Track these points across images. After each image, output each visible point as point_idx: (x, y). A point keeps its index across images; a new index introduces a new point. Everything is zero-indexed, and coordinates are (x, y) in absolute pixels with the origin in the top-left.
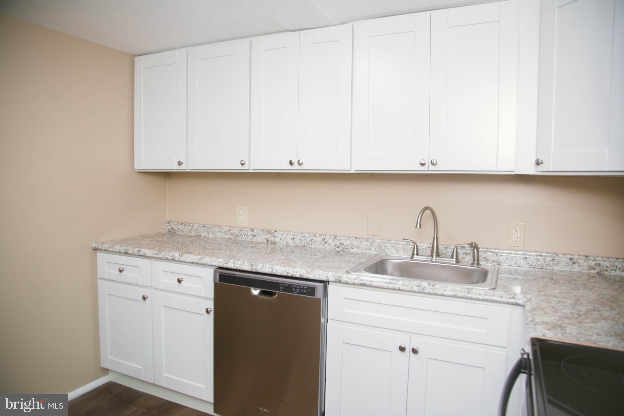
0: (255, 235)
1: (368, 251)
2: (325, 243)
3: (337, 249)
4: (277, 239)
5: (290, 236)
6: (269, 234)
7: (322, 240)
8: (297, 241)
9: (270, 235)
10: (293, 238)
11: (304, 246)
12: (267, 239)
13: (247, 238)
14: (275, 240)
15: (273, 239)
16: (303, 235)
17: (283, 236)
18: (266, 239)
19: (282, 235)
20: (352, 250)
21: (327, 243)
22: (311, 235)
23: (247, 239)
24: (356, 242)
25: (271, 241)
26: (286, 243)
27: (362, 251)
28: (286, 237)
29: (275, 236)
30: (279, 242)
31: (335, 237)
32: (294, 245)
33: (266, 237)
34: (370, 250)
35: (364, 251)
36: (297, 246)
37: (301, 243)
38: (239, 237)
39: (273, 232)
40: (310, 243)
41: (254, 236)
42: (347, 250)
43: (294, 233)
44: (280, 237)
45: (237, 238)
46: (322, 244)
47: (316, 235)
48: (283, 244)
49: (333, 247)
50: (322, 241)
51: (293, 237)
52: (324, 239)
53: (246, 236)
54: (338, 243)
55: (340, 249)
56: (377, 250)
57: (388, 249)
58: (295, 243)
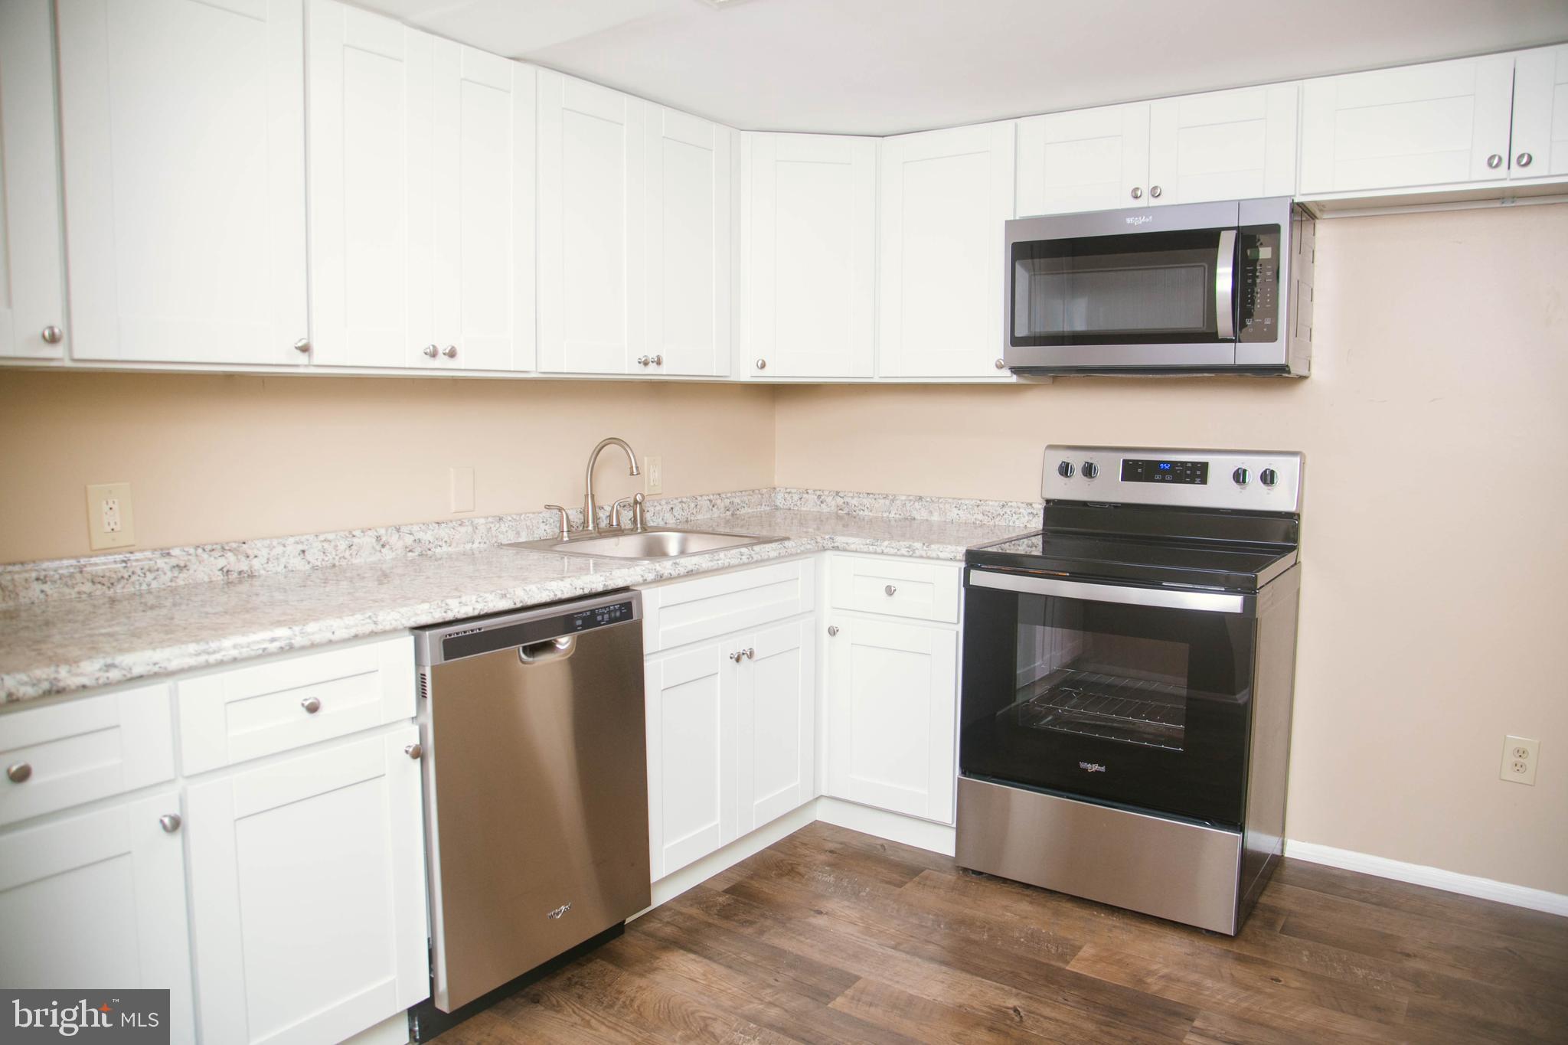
0: (185, 566)
1: (468, 546)
2: (383, 546)
3: (410, 554)
4: (256, 563)
5: (293, 549)
6: (229, 554)
7: (374, 540)
8: (314, 556)
9: (235, 555)
10: (303, 551)
11: (334, 565)
12: (225, 570)
13: (155, 578)
14: (251, 567)
15: (244, 566)
16: (322, 538)
17: (274, 552)
18: (221, 569)
19: (271, 548)
20: (438, 550)
21: (388, 546)
22: (342, 534)
23: (154, 585)
24: (444, 532)
25: (240, 573)
26: (285, 567)
27: (457, 549)
28: (284, 552)
29: (252, 557)
30: (264, 569)
31: (398, 530)
32: (308, 567)
33: (221, 562)
34: (473, 543)
35: (461, 548)
36: (315, 568)
37: (323, 560)
38: (123, 582)
39: (234, 545)
40: (347, 554)
41: (181, 568)
42: (429, 553)
43: (297, 538)
44: (266, 556)
45: (119, 588)
46: (376, 551)
47: (354, 533)
48: (277, 573)
49: (399, 552)
50: (375, 544)
51: (301, 547)
52: (378, 538)
53: (150, 576)
54: (409, 540)
55: (416, 554)
56: (485, 540)
57: (502, 533)
58: (309, 563)
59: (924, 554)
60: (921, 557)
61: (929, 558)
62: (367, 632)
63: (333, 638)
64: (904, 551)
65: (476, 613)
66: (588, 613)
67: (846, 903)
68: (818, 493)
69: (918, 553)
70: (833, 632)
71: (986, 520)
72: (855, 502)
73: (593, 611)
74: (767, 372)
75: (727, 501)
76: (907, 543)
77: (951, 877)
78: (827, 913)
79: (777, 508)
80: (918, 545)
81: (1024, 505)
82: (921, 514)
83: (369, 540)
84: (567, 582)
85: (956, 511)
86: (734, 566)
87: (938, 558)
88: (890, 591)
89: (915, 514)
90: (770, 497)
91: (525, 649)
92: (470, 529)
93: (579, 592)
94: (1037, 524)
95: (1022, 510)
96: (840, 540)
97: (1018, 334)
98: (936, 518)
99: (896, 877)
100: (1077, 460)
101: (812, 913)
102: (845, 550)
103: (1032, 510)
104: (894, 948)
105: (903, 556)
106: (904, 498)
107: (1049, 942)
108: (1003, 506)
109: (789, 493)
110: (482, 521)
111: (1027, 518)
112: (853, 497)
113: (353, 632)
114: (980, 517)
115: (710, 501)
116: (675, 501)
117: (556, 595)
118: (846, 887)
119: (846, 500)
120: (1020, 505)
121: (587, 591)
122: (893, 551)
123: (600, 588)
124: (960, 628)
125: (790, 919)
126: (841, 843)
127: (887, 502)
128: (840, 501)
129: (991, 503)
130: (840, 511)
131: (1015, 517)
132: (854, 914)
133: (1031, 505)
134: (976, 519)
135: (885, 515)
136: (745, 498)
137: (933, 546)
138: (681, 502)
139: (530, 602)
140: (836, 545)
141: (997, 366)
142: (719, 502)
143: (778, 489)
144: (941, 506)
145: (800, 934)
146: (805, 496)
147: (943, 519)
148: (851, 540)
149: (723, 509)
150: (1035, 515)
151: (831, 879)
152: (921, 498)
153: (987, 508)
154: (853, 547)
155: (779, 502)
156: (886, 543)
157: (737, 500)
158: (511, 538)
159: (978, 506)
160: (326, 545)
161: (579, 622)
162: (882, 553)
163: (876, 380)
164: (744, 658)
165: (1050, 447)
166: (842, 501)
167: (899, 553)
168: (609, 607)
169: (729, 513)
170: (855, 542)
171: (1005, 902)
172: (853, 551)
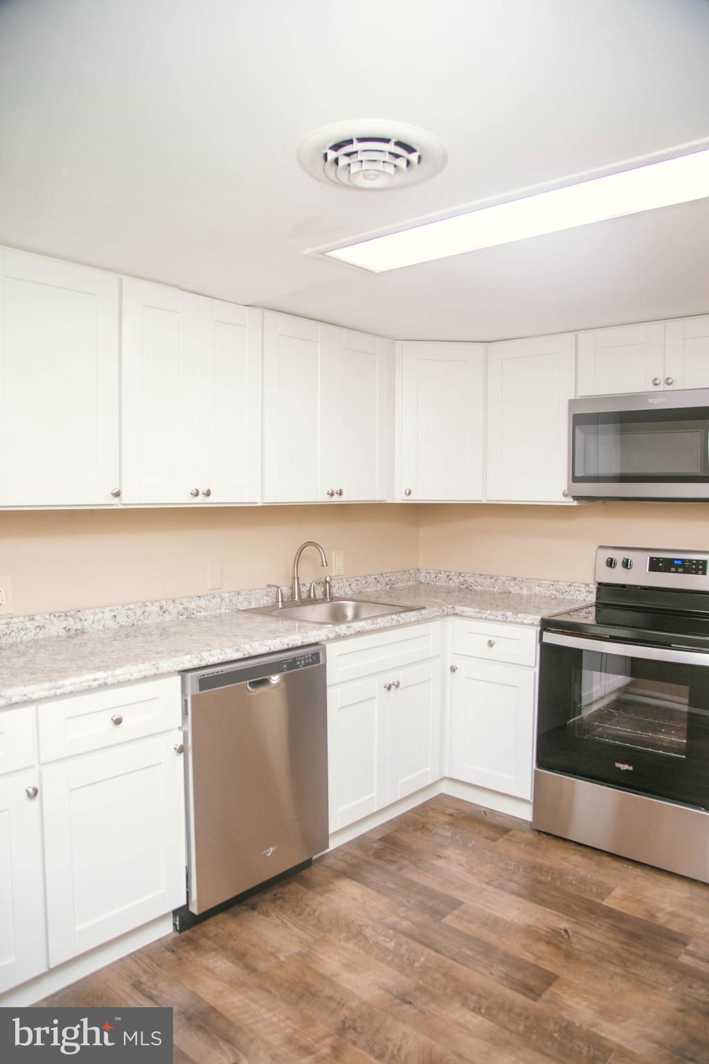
0: (43, 627)
1: (218, 611)
2: (164, 612)
3: (181, 617)
4: (85, 624)
5: (108, 615)
6: (70, 619)
7: (159, 609)
8: (122, 619)
9: (74, 619)
10: (115, 616)
11: (134, 625)
12: (67, 628)
13: (25, 634)
14: (82, 627)
15: (78, 626)
16: (126, 607)
17: (97, 617)
18: (65, 628)
19: (95, 614)
20: (199, 613)
21: (167, 613)
22: (139, 604)
23: (25, 638)
24: (202, 602)
25: (76, 630)
26: (104, 626)
27: (211, 614)
28: (103, 617)
29: (83, 620)
30: (91, 628)
31: (174, 602)
32: (117, 626)
33: (65, 624)
34: (221, 609)
35: (213, 613)
36: (122, 627)
37: (127, 621)
38: (6, 636)
39: (73, 613)
40: (142, 618)
41: (41, 628)
42: (193, 616)
43: (111, 608)
44: (92, 620)
45: (4, 640)
46: (159, 615)
47: (146, 604)
48: (98, 630)
49: (174, 616)
50: (159, 612)
51: (113, 614)
52: (161, 607)
53: (22, 633)
54: (180, 608)
55: (185, 617)
56: (229, 607)
57: (240, 602)
58: (118, 623)
59: (513, 620)
60: (511, 622)
61: (516, 623)
62: (152, 674)
63: (131, 678)
64: (500, 618)
65: (220, 661)
66: (291, 660)
67: (458, 851)
68: (447, 573)
69: (509, 619)
70: (453, 669)
71: (558, 595)
72: (471, 580)
73: (294, 659)
74: (411, 497)
75: (387, 579)
76: (502, 613)
77: (529, 836)
78: (445, 858)
79: (420, 583)
80: (509, 614)
81: (583, 585)
82: (515, 590)
83: (154, 609)
84: (278, 639)
85: (538, 588)
86: (387, 628)
87: (522, 623)
88: (491, 644)
89: (511, 589)
90: (416, 575)
91: (250, 683)
92: (219, 600)
93: (285, 647)
94: (592, 598)
95: (582, 589)
96: (459, 609)
97: (578, 474)
98: (524, 592)
99: (493, 834)
100: (619, 556)
101: (434, 857)
102: (462, 616)
103: (588, 589)
104: (488, 883)
105: (500, 621)
106: (504, 578)
107: (592, 884)
108: (570, 585)
109: (428, 573)
110: (227, 595)
111: (585, 594)
112: (470, 577)
113: (143, 674)
114: (554, 592)
115: (376, 579)
116: (352, 580)
117: (270, 649)
118: (458, 841)
119: (467, 578)
120: (580, 585)
121: (290, 646)
122: (493, 618)
123: (299, 644)
124: (537, 670)
125: (420, 860)
126: (458, 809)
127: (493, 581)
128: (462, 579)
129: (561, 583)
130: (462, 586)
131: (577, 593)
132: (463, 859)
133: (588, 585)
134: (552, 594)
135: (492, 589)
136: (399, 577)
137: (519, 615)
138: (357, 580)
139: (254, 653)
140: (456, 612)
141: (564, 495)
142: (381, 579)
143: (421, 570)
144: (528, 584)
145: (426, 871)
146: (439, 575)
147: (529, 593)
148: (466, 609)
149: (384, 585)
150: (590, 592)
151: (449, 834)
152: (515, 579)
153: (559, 587)
154: (466, 614)
155: (422, 578)
156: (489, 612)
157: (393, 578)
158: (245, 606)
159: (553, 585)
160: (129, 612)
161: (285, 666)
162: (486, 619)
163: (484, 502)
164: (393, 687)
165: (601, 547)
166: (463, 579)
167: (497, 619)
168: (304, 656)
169: (388, 587)
170: (468, 610)
171: (565, 855)
172: (467, 617)
